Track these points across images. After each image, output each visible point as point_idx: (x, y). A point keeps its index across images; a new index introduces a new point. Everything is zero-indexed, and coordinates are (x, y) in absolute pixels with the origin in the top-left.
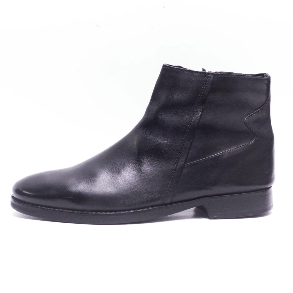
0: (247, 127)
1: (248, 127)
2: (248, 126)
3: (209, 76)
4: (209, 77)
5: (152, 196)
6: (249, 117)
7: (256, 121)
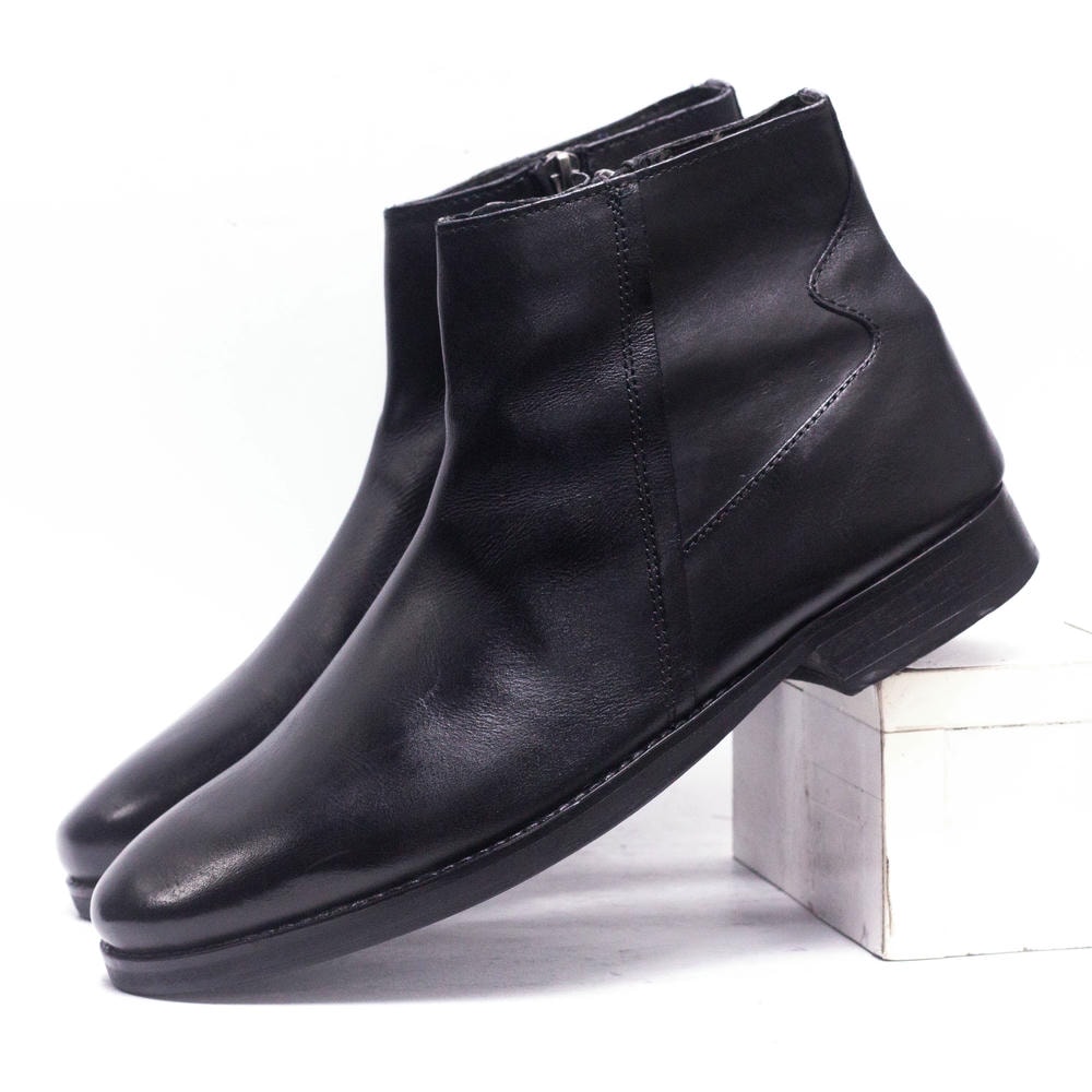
0: (831, 313)
1: (832, 310)
2: (831, 305)
3: (620, 193)
4: (625, 194)
5: (623, 711)
6: (819, 270)
7: (850, 276)
